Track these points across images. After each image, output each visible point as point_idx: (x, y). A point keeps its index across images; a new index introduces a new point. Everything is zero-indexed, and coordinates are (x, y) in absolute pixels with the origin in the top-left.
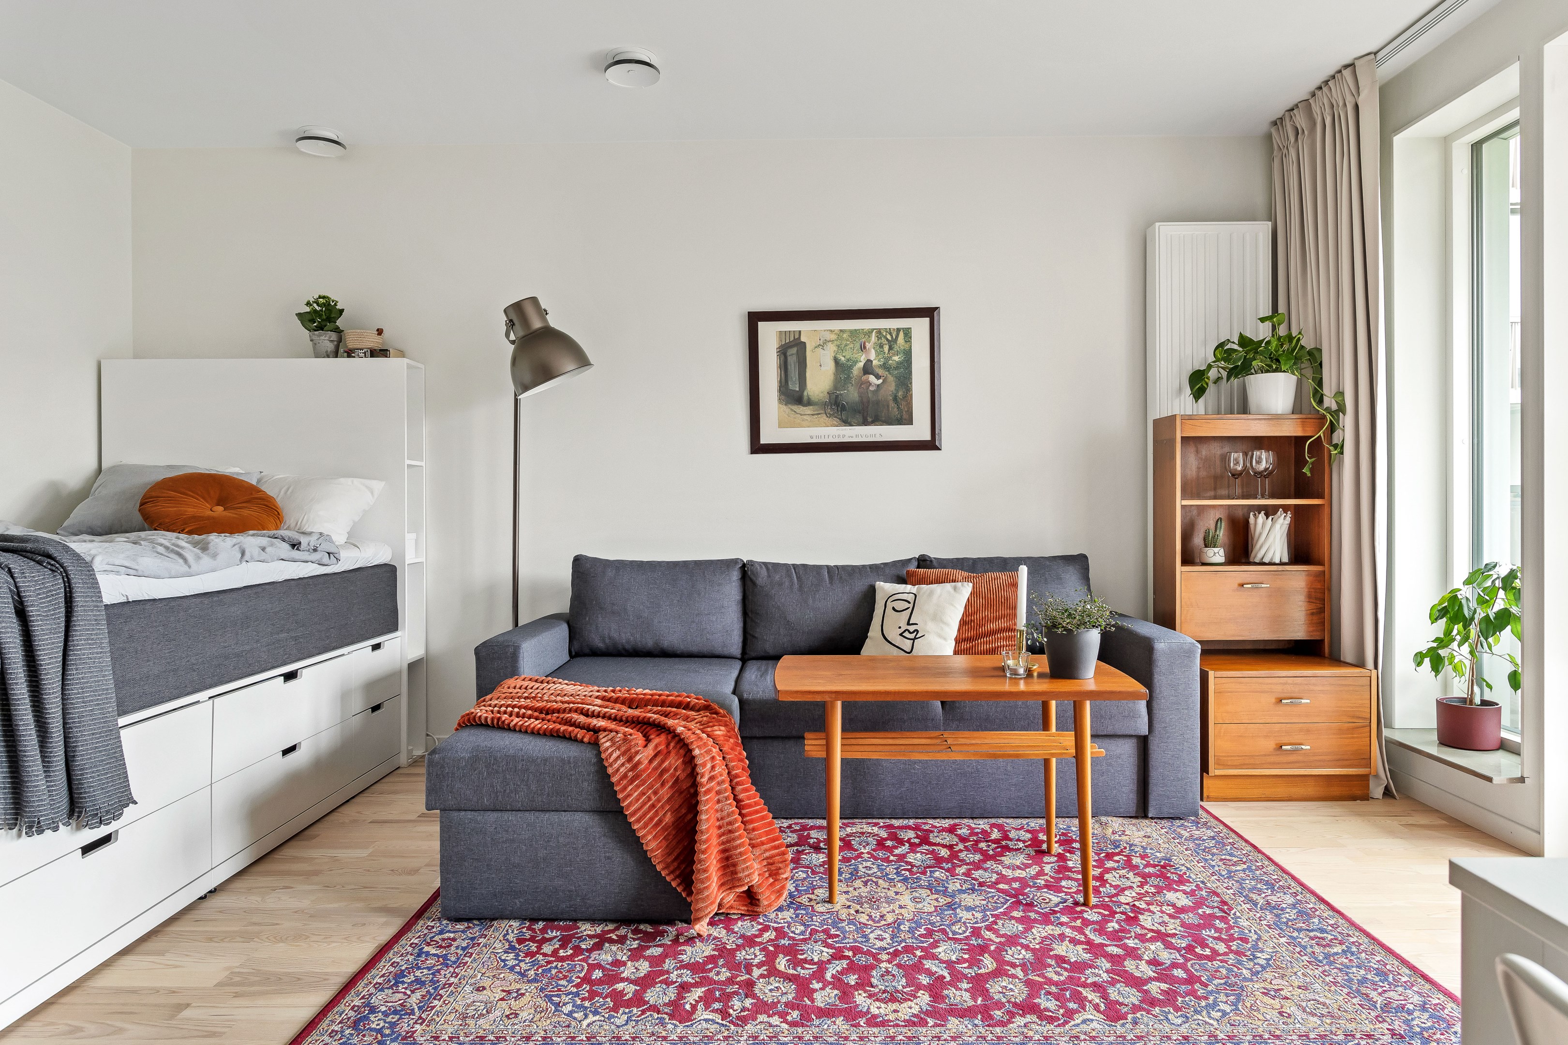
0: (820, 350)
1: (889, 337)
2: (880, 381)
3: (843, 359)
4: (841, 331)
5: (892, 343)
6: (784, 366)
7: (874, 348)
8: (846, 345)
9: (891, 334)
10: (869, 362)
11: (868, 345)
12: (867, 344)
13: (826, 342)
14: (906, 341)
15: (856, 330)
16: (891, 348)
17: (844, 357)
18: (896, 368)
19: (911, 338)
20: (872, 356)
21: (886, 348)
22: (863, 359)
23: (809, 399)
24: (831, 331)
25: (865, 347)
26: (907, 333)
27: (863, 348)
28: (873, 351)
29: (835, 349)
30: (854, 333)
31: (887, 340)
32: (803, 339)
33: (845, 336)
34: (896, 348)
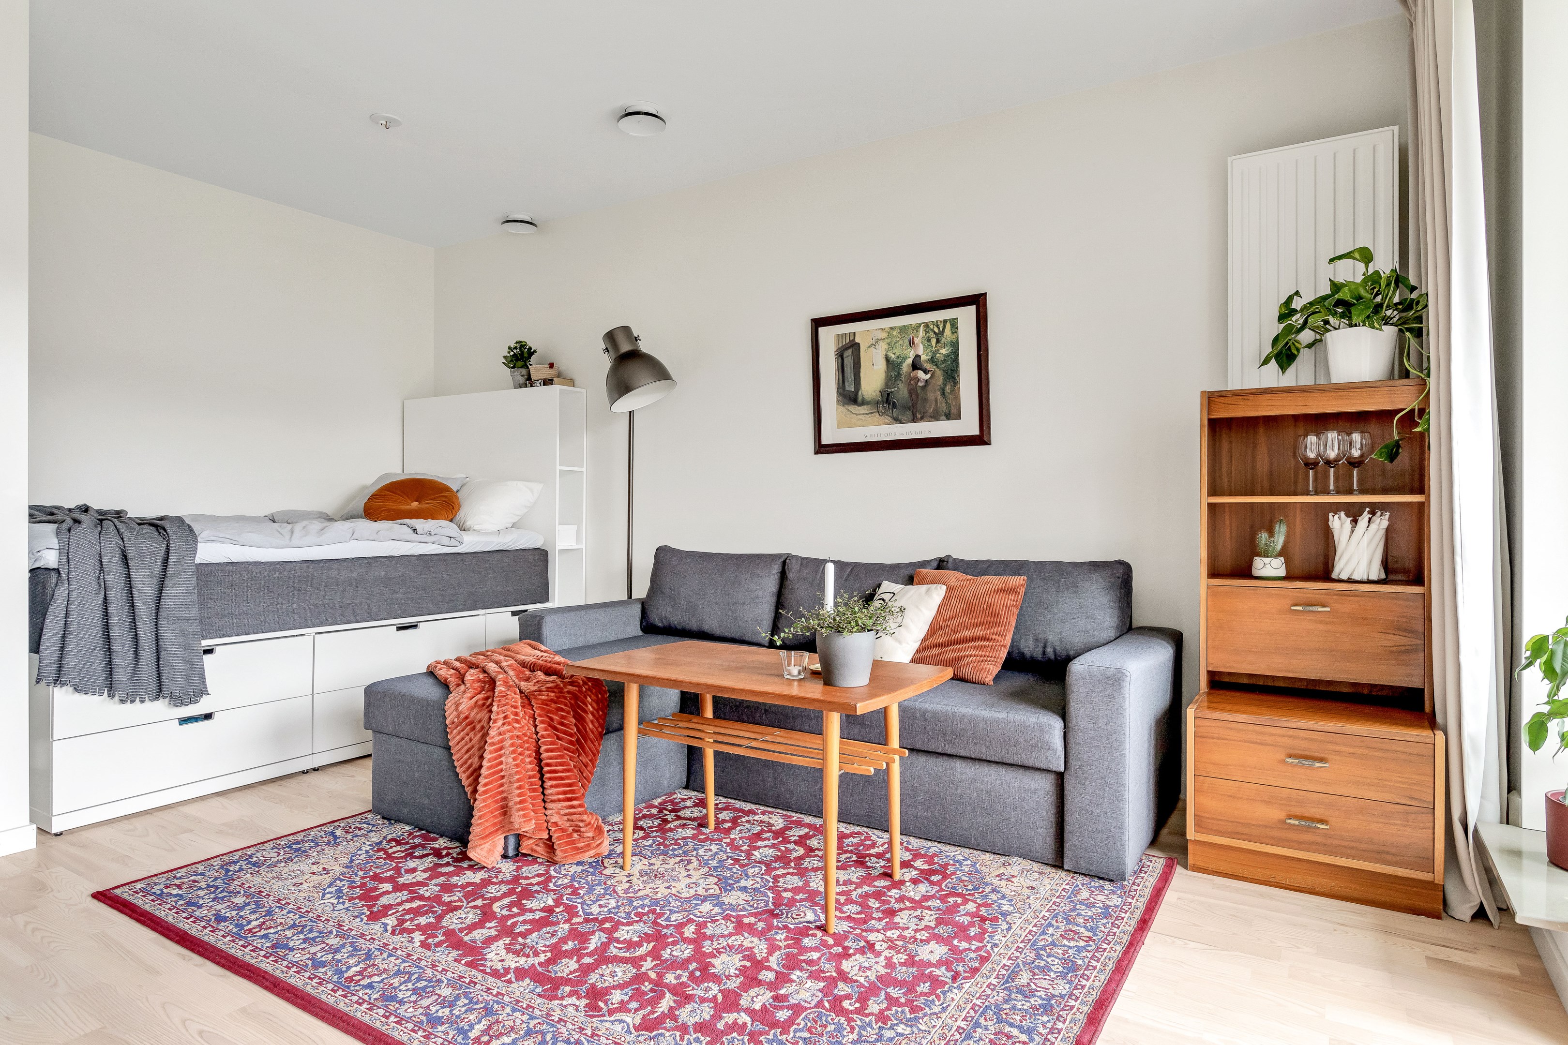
0: (872, 349)
1: (936, 330)
2: (929, 376)
3: (893, 356)
4: (891, 328)
5: (939, 336)
6: (842, 368)
7: (922, 343)
8: (896, 343)
9: (938, 326)
10: (918, 356)
11: (916, 340)
12: (915, 339)
13: (878, 340)
14: (953, 333)
15: (905, 326)
16: (938, 341)
17: (895, 354)
18: (944, 361)
19: (957, 328)
20: (920, 350)
21: (934, 341)
22: (912, 355)
23: (863, 399)
24: (882, 329)
25: (913, 343)
26: (954, 323)
27: (912, 343)
28: (921, 346)
29: (886, 347)
30: (903, 329)
31: (935, 333)
32: (857, 341)
33: (895, 333)
34: (943, 340)
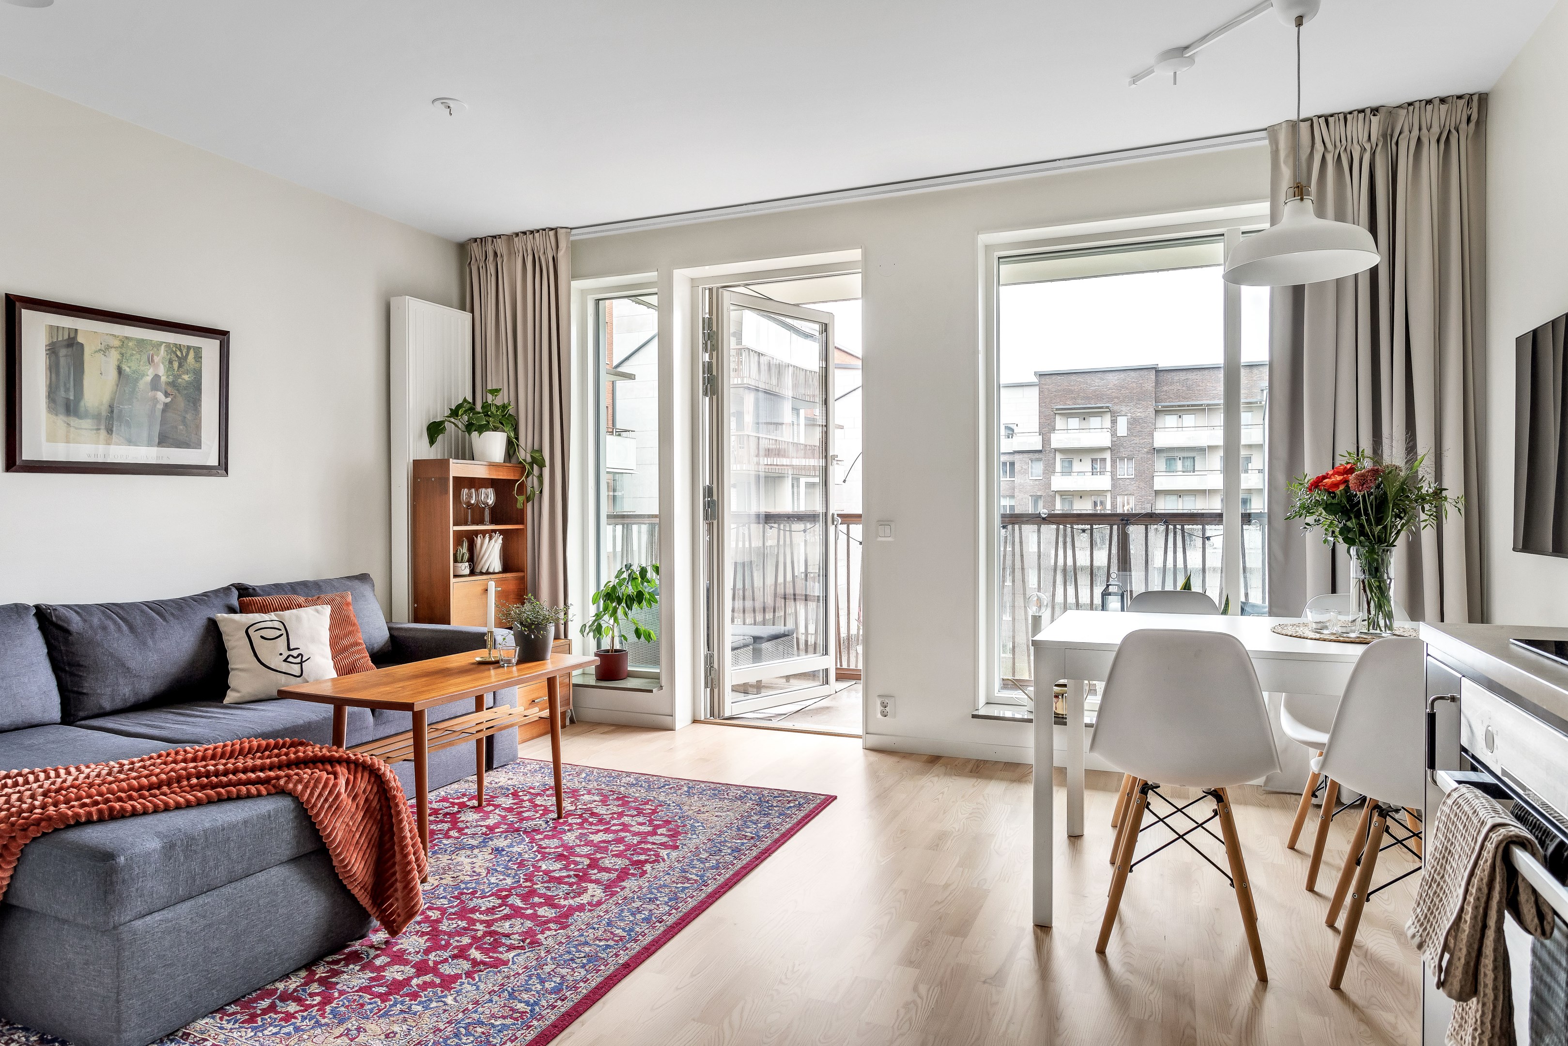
0: (100, 355)
1: (179, 353)
2: (169, 400)
3: (128, 369)
4: (127, 338)
5: (182, 360)
6: (53, 367)
7: (163, 363)
8: (132, 355)
9: (180, 350)
10: (157, 377)
11: (156, 359)
12: (155, 357)
13: (108, 347)
14: (196, 361)
15: (143, 340)
16: (180, 366)
17: (129, 367)
18: (185, 388)
19: (201, 358)
20: (162, 371)
21: (176, 365)
22: (150, 373)
23: (86, 411)
24: (115, 336)
25: (153, 361)
26: (198, 351)
27: (150, 361)
28: (162, 366)
29: (119, 357)
30: (141, 343)
31: (177, 356)
32: (80, 339)
33: (130, 344)
34: (186, 367)
